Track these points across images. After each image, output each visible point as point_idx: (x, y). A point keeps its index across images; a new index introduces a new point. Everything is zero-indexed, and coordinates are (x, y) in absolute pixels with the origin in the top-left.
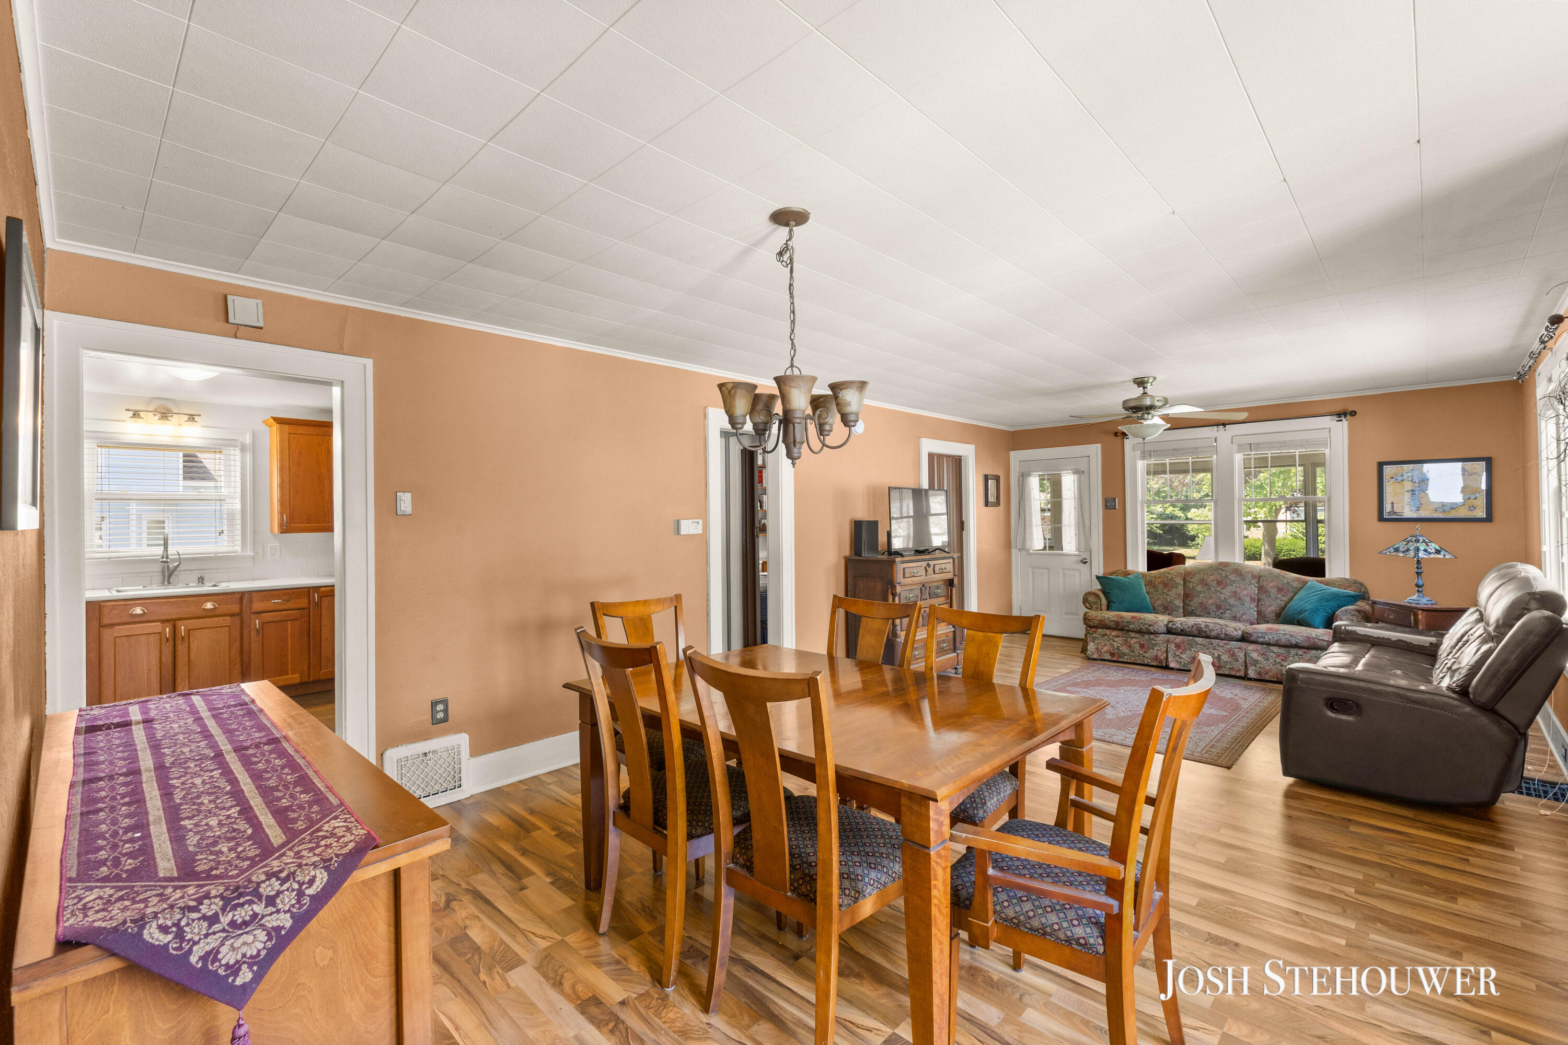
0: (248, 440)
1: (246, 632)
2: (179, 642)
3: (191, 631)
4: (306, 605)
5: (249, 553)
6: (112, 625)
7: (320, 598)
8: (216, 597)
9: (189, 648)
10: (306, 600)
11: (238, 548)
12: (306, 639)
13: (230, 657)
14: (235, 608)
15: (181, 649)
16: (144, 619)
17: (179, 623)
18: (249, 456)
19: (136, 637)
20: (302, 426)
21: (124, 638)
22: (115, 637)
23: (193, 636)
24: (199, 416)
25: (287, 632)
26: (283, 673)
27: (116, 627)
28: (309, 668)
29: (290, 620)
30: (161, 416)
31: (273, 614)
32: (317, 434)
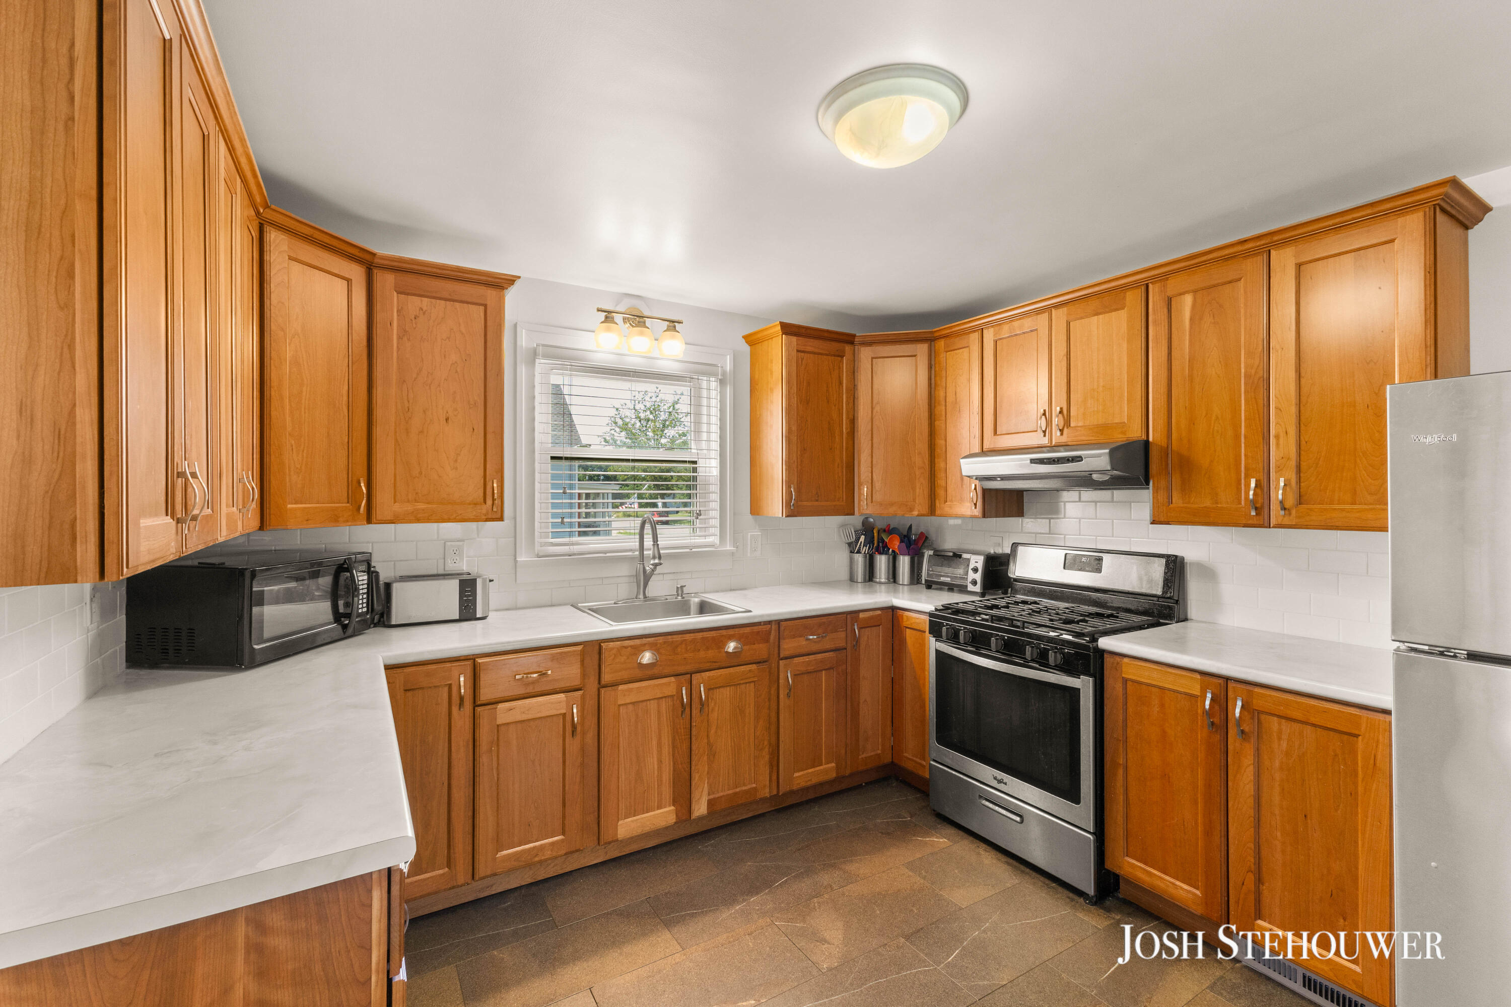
0: (728, 367)
3: (713, 691)
4: (844, 644)
5: (729, 547)
6: (614, 685)
7: (860, 630)
8: (741, 631)
9: (708, 721)
10: (844, 635)
11: (716, 539)
12: (843, 702)
13: (755, 738)
14: (760, 650)
16: (656, 671)
17: (697, 677)
18: (729, 390)
19: (645, 704)
20: (812, 340)
21: (630, 707)
22: (619, 705)
23: (712, 699)
24: (679, 322)
25: (822, 690)
26: (816, 761)
27: (621, 687)
28: (846, 752)
29: (825, 670)
30: (639, 322)
31: (806, 659)
32: (828, 353)
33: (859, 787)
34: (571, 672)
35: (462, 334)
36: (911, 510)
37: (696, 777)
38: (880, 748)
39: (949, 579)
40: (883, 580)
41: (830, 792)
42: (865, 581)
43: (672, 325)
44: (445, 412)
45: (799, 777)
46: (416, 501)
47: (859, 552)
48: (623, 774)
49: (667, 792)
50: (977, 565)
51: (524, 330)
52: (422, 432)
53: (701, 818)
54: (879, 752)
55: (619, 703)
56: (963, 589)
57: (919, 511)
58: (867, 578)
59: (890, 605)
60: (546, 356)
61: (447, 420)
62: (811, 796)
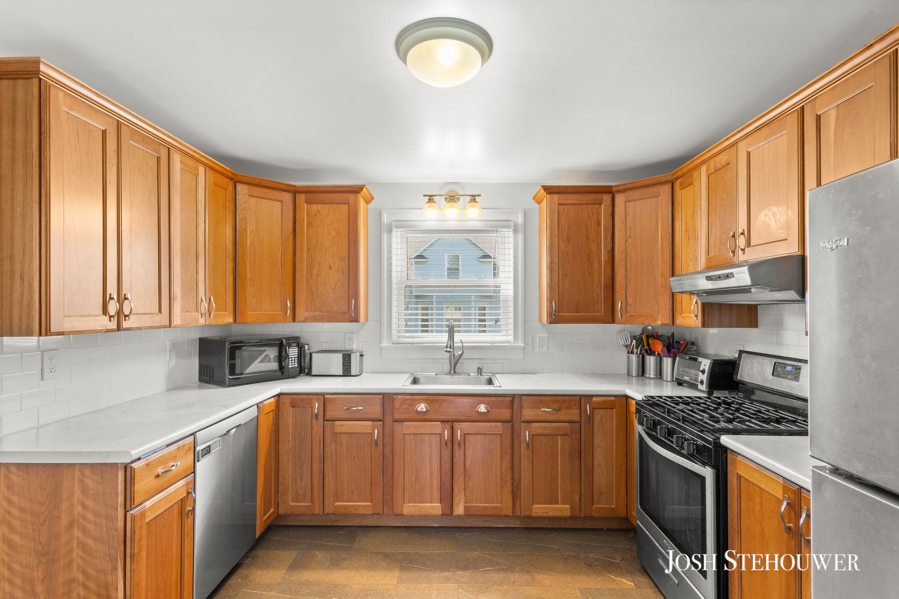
0: (520, 220)
1: (516, 443)
2: (456, 447)
3: (467, 436)
4: (577, 418)
5: (521, 344)
6: (402, 421)
7: (592, 409)
8: (489, 399)
9: (464, 455)
10: (577, 412)
11: (511, 338)
12: (577, 461)
13: (501, 473)
14: (506, 414)
15: (458, 453)
16: (427, 417)
17: (457, 425)
18: (520, 237)
19: (421, 436)
20: (572, 195)
21: (412, 436)
22: (405, 434)
23: (468, 441)
24: (479, 196)
25: (557, 449)
26: (553, 500)
27: (405, 423)
28: (580, 500)
29: (561, 435)
30: (450, 199)
31: (543, 425)
32: (586, 202)
33: (602, 530)
34: (376, 410)
35: (338, 221)
36: (656, 320)
37: (456, 489)
38: (614, 503)
39: (688, 378)
40: (652, 376)
41: (573, 527)
42: (638, 376)
43: (473, 198)
44: (329, 263)
45: (537, 508)
46: (315, 311)
47: (632, 353)
48: (407, 476)
49: (436, 494)
50: (705, 367)
51: (385, 214)
52: (318, 275)
53: (459, 516)
54: (613, 506)
55: (404, 433)
56: (693, 386)
57: (662, 321)
58: (640, 373)
59: (623, 393)
60: (397, 227)
61: (330, 267)
62: (556, 525)
